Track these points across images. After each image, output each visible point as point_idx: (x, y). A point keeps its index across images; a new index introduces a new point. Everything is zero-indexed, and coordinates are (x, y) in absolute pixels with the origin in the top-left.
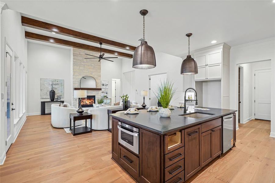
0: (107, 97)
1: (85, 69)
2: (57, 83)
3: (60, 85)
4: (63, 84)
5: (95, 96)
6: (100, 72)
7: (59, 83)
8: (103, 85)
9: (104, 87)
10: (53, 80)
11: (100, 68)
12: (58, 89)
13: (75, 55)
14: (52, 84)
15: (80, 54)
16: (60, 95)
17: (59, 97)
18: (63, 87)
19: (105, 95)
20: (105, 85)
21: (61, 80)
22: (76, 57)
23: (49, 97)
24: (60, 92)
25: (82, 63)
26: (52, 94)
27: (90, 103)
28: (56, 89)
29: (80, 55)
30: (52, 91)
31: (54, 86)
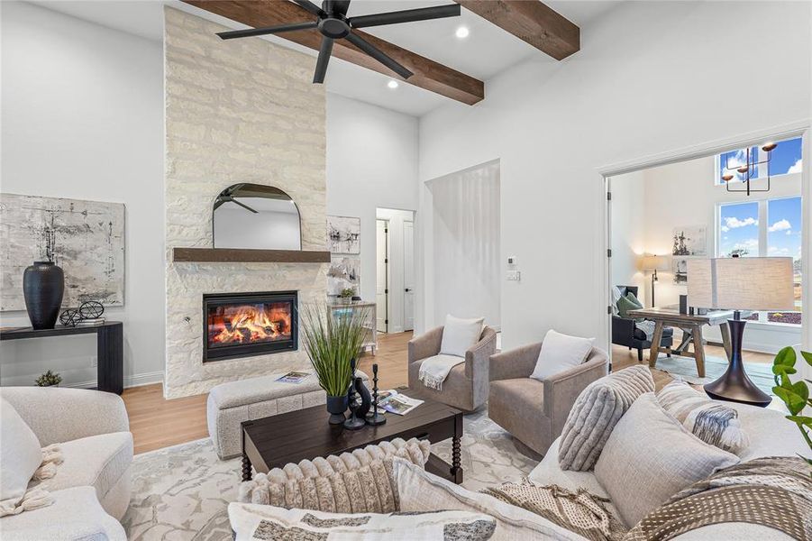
0: (357, 295)
1: (240, 144)
2: (79, 220)
3: (103, 236)
4: (117, 228)
5: (295, 293)
6: (323, 167)
7: (92, 220)
8: (336, 237)
9: (341, 246)
10: (56, 205)
11: (324, 147)
12: (88, 254)
13: (181, 62)
14: (47, 230)
15: (208, 58)
16: (101, 290)
17: (93, 302)
18: (117, 245)
19: (347, 285)
20: (344, 236)
21: (108, 206)
22: (187, 72)
23: (22, 304)
24: (97, 271)
25: (223, 110)
26: (37, 285)
27: (268, 330)
28: (74, 255)
29: (208, 64)
30: (43, 268)
31: (61, 240)
